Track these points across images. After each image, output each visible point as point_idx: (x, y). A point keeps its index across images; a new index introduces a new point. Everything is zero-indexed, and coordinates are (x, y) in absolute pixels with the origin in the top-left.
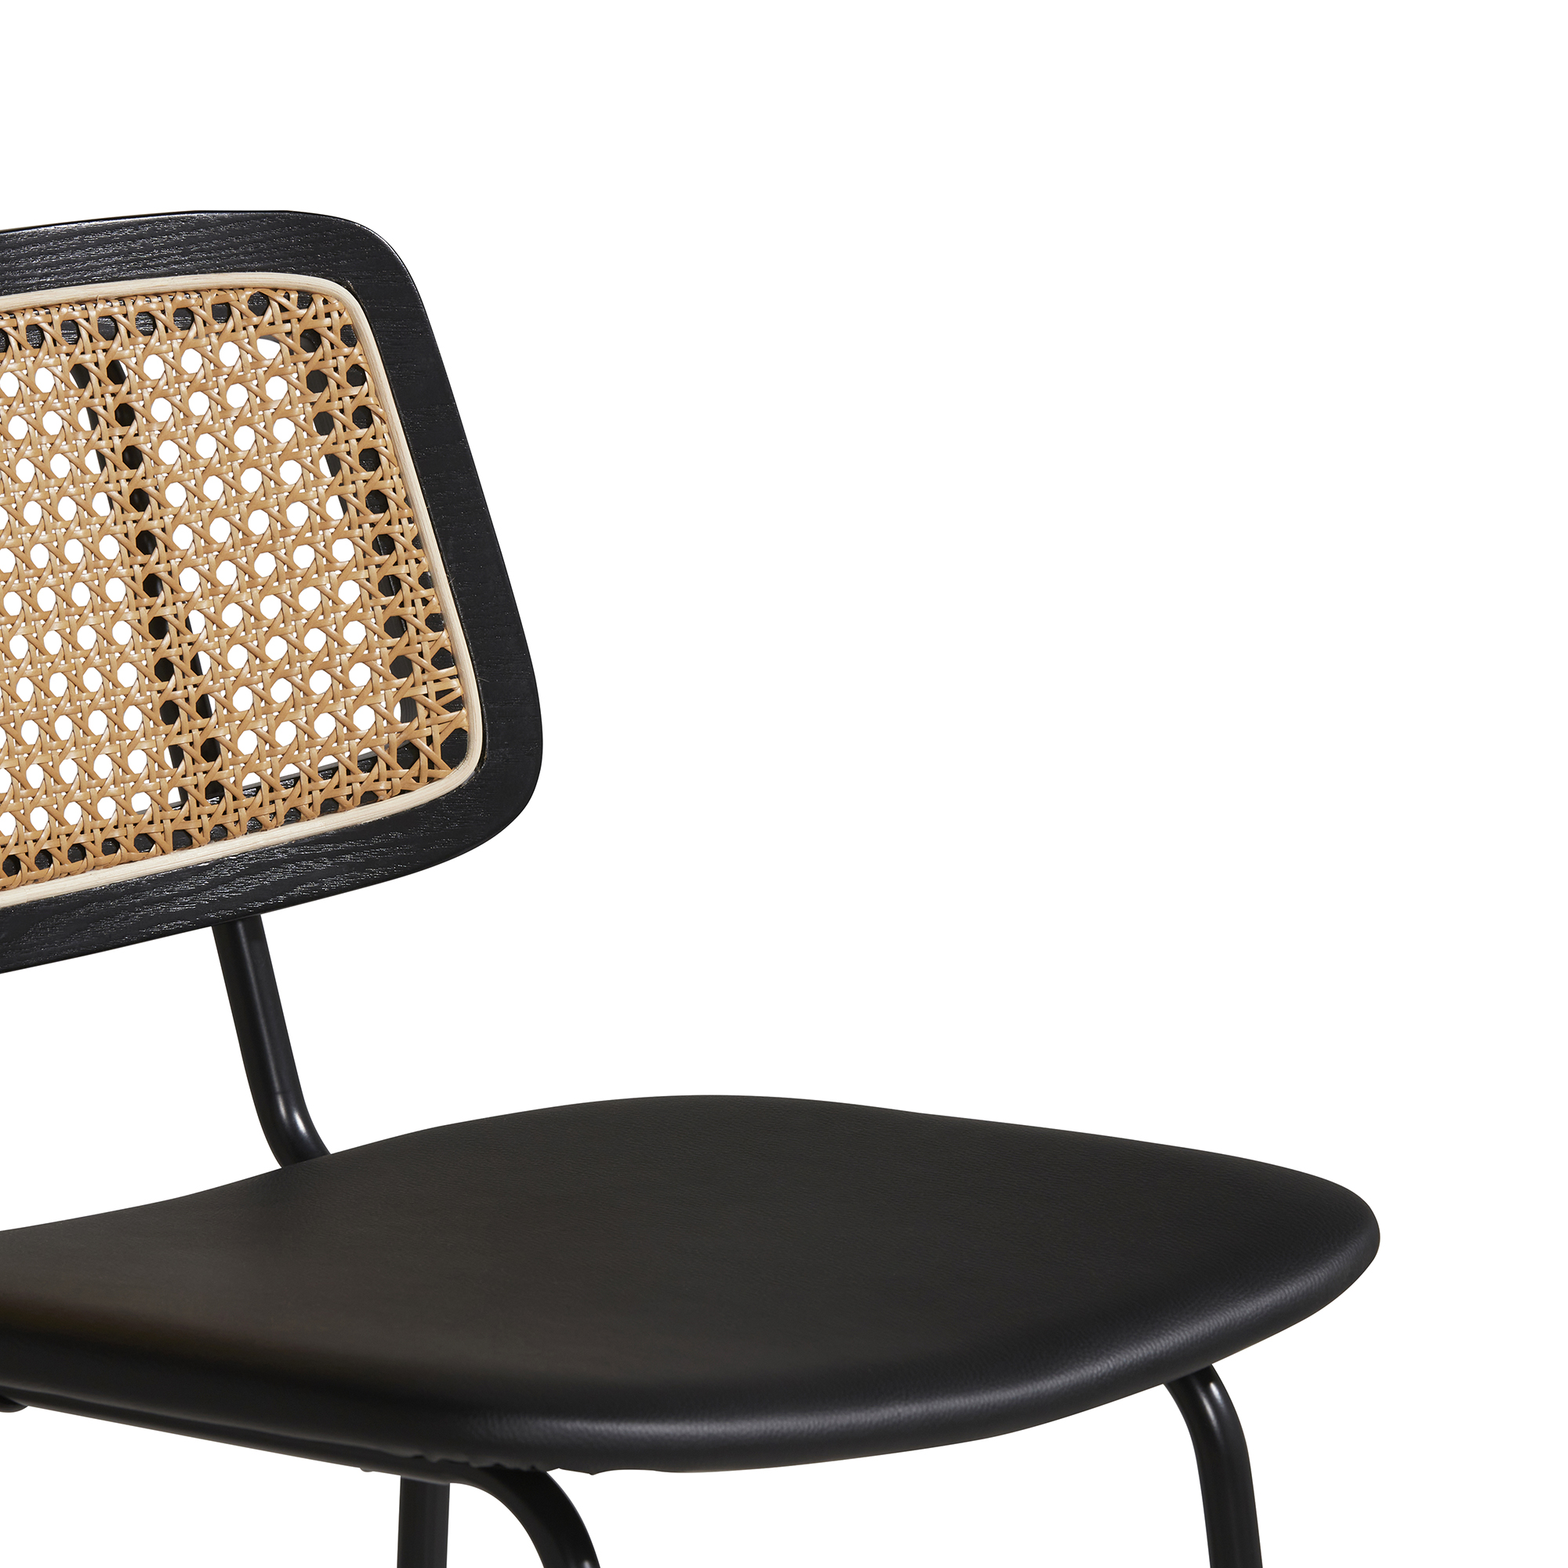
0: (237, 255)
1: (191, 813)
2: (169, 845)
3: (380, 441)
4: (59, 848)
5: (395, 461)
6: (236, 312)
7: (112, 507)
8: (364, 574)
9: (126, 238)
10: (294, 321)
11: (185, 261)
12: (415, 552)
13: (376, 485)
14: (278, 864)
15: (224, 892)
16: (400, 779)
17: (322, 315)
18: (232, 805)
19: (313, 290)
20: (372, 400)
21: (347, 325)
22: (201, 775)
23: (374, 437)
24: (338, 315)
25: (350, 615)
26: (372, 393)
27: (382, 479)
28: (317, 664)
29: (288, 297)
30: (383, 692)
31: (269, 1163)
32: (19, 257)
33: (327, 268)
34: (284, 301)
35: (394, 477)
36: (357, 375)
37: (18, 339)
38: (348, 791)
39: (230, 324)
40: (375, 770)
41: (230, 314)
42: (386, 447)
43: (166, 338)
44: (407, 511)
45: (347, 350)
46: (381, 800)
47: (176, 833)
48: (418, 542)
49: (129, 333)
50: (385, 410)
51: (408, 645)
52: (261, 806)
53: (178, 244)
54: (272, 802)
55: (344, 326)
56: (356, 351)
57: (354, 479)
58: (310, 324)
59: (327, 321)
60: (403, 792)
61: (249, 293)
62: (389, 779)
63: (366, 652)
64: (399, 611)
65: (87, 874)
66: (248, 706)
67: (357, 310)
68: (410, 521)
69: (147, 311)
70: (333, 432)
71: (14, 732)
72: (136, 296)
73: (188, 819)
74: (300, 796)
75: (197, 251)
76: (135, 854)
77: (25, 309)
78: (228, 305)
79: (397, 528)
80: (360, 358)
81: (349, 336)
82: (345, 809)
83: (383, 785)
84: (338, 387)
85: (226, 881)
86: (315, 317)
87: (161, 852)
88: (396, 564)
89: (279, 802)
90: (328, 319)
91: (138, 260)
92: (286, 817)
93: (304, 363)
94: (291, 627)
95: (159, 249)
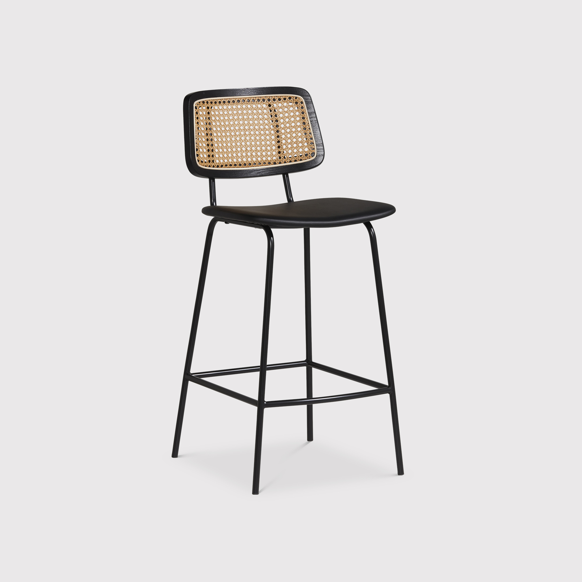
0: (287, 92)
2: (273, 164)
7: (273, 127)
8: (302, 132)
10: (294, 101)
11: (280, 92)
12: (309, 130)
19: (297, 97)
20: (304, 111)
25: (300, 137)
28: (295, 143)
29: (294, 98)
31: (287, 202)
33: (299, 94)
34: (293, 98)
35: (306, 119)
36: (302, 108)
37: (261, 101)
38: (298, 159)
39: (286, 101)
40: (302, 157)
43: (277, 102)
44: (308, 125)
45: (301, 104)
46: (303, 160)
47: (274, 162)
48: (309, 129)
50: (306, 112)
55: (301, 101)
56: (303, 104)
59: (299, 101)
61: (289, 97)
62: (304, 158)
64: (306, 137)
67: (303, 99)
68: (308, 126)
78: (286, 98)
79: (306, 127)
82: (298, 161)
84: (300, 109)
85: (283, 169)
86: (297, 100)
88: (306, 131)
93: (295, 106)
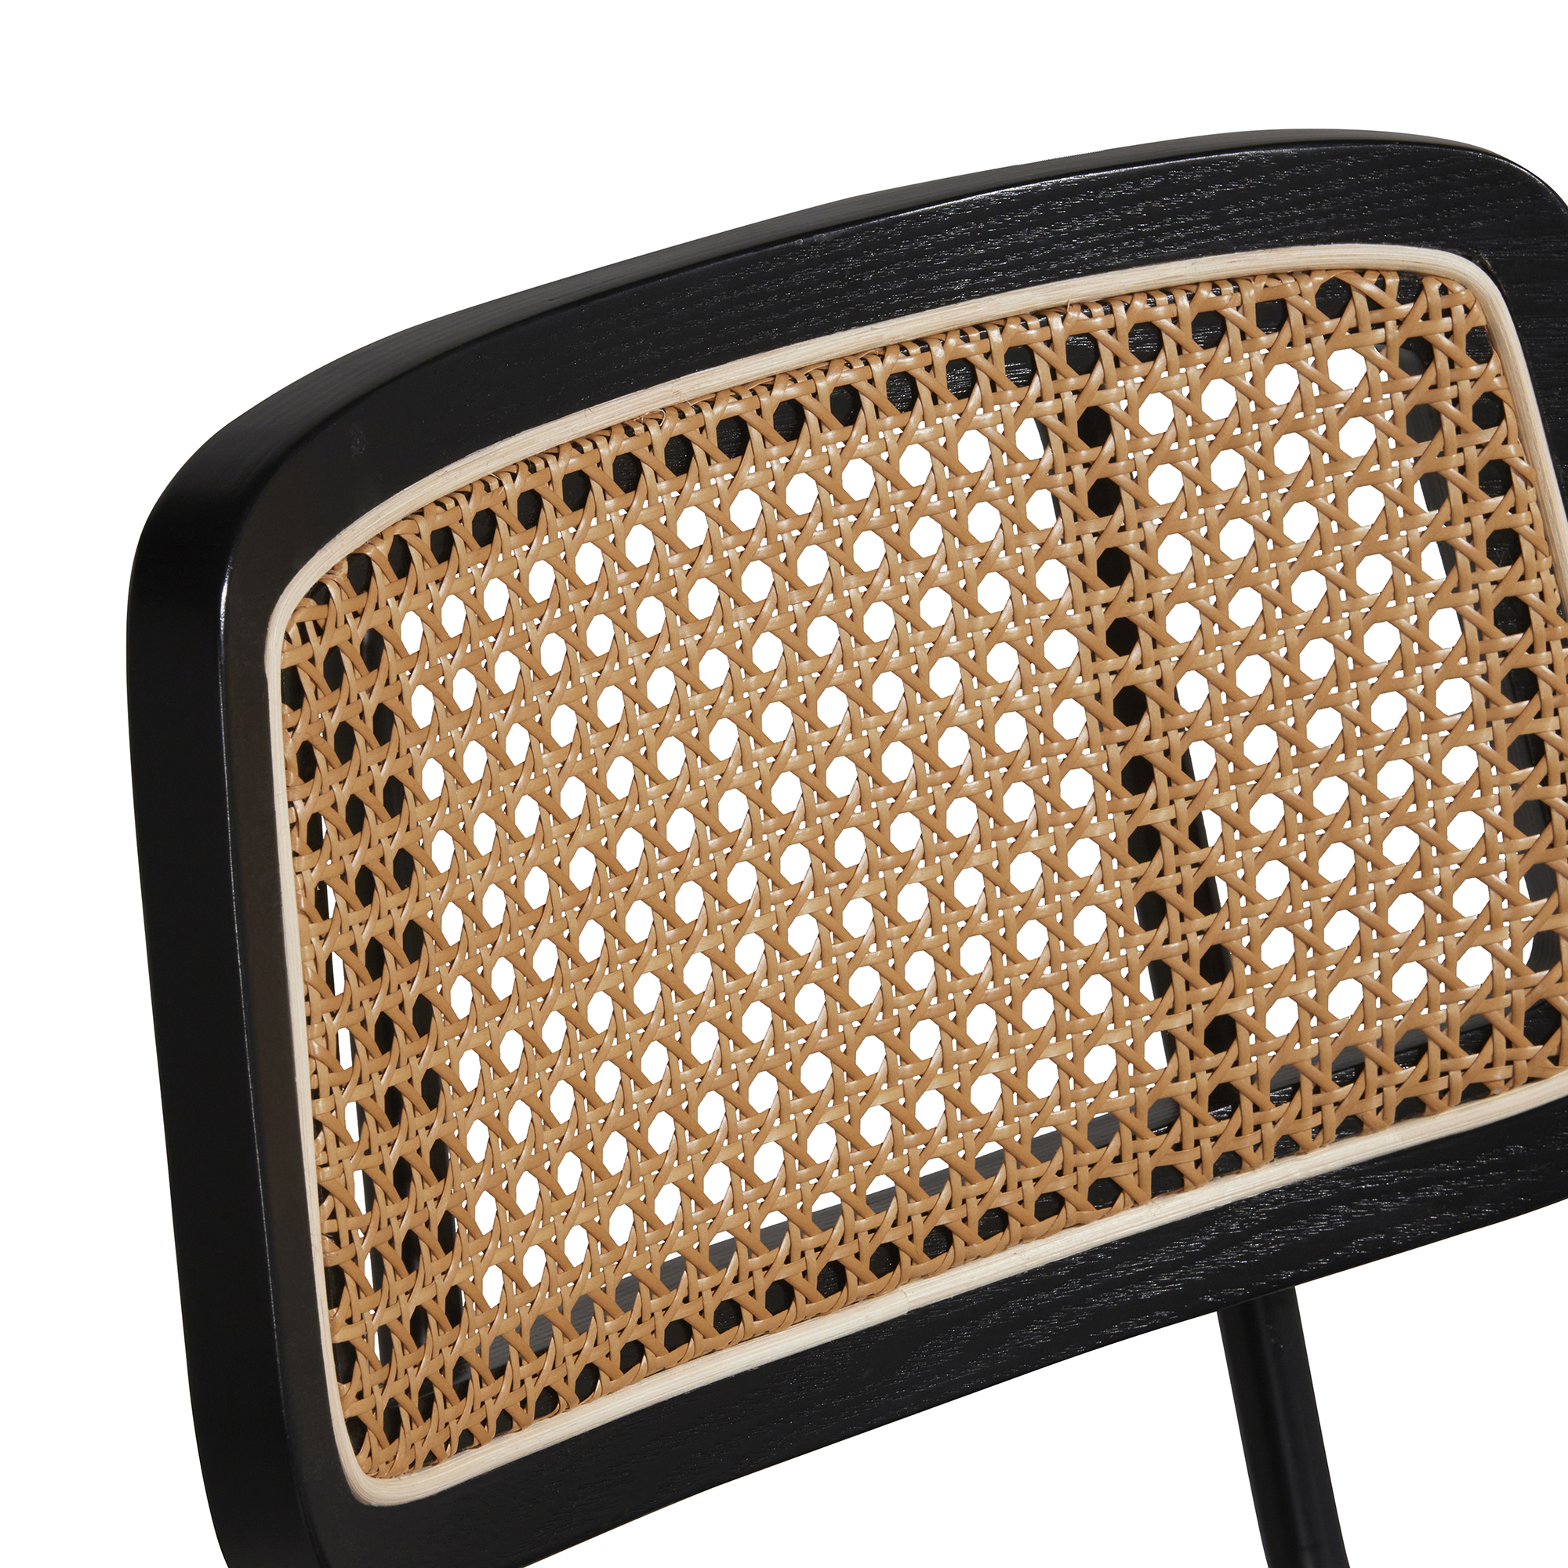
0: (1302, 218)
1: (1185, 1138)
3: (1523, 516)
4: (965, 1220)
5: (1545, 547)
6: (1295, 315)
8: (1487, 734)
9: (1118, 203)
10: (1391, 324)
11: (1217, 233)
13: (1514, 588)
14: (1321, 1206)
15: (1231, 1257)
16: (1528, 1061)
17: (1436, 312)
18: (1251, 1118)
19: (1425, 271)
21: (1477, 328)
22: (1203, 1077)
23: (1513, 510)
24: (1463, 310)
25: (1462, 801)
26: (1514, 437)
27: (1523, 578)
28: (1404, 883)
29: (1382, 285)
30: (1506, 924)
32: (938, 247)
33: (1450, 233)
34: (1375, 291)
35: (1542, 574)
36: (1490, 410)
37: (932, 387)
38: (1442, 1083)
39: (1286, 334)
40: (1488, 1049)
41: (1285, 316)
42: (1532, 526)
43: (1178, 363)
45: (1475, 369)
46: (1494, 1095)
49: (1117, 361)
50: (1534, 467)
51: (1552, 846)
52: (1299, 1116)
53: (1204, 204)
54: (1317, 1109)
55: (1473, 329)
56: (1491, 369)
57: (1476, 581)
58: (1417, 328)
59: (1446, 323)
60: (1531, 1080)
61: (1320, 279)
62: (1509, 1063)
63: (1483, 860)
64: (1538, 792)
65: (1010, 1252)
66: (1286, 958)
67: (1495, 302)
69: (1149, 320)
70: (1446, 505)
71: (899, 1044)
72: (1132, 294)
73: (1178, 1147)
74: (1363, 1097)
75: (1236, 215)
76: (1090, 1211)
77: (946, 333)
78: (1283, 303)
79: (1544, 656)
80: (1496, 380)
81: (1481, 344)
83: (1501, 1072)
84: (1459, 430)
85: (1237, 1241)
86: (1426, 317)
87: (1132, 1204)
88: (1539, 716)
89: (1329, 1109)
90: (1448, 320)
91: (1137, 236)
92: (1338, 1131)
93: (1404, 393)
94: (1362, 826)
95: (1174, 214)
